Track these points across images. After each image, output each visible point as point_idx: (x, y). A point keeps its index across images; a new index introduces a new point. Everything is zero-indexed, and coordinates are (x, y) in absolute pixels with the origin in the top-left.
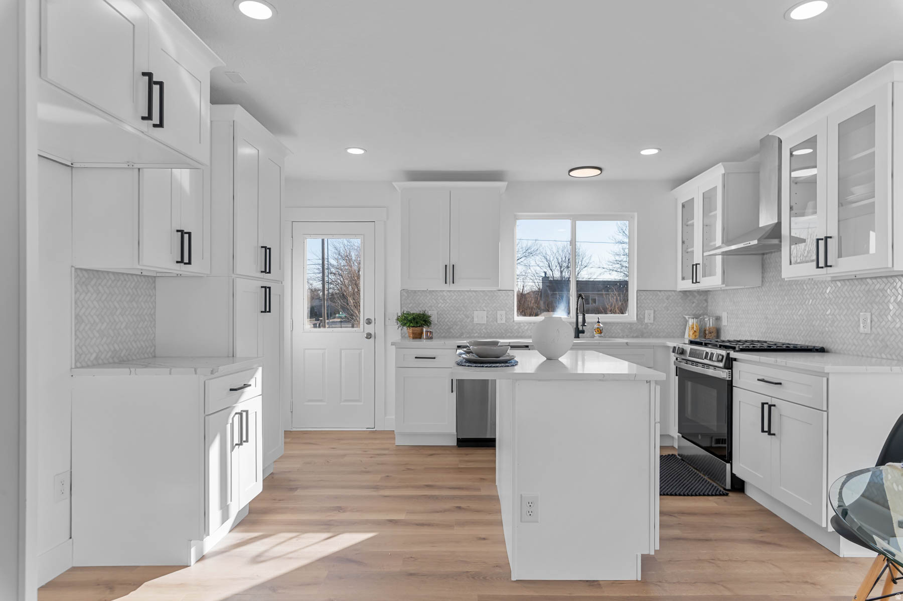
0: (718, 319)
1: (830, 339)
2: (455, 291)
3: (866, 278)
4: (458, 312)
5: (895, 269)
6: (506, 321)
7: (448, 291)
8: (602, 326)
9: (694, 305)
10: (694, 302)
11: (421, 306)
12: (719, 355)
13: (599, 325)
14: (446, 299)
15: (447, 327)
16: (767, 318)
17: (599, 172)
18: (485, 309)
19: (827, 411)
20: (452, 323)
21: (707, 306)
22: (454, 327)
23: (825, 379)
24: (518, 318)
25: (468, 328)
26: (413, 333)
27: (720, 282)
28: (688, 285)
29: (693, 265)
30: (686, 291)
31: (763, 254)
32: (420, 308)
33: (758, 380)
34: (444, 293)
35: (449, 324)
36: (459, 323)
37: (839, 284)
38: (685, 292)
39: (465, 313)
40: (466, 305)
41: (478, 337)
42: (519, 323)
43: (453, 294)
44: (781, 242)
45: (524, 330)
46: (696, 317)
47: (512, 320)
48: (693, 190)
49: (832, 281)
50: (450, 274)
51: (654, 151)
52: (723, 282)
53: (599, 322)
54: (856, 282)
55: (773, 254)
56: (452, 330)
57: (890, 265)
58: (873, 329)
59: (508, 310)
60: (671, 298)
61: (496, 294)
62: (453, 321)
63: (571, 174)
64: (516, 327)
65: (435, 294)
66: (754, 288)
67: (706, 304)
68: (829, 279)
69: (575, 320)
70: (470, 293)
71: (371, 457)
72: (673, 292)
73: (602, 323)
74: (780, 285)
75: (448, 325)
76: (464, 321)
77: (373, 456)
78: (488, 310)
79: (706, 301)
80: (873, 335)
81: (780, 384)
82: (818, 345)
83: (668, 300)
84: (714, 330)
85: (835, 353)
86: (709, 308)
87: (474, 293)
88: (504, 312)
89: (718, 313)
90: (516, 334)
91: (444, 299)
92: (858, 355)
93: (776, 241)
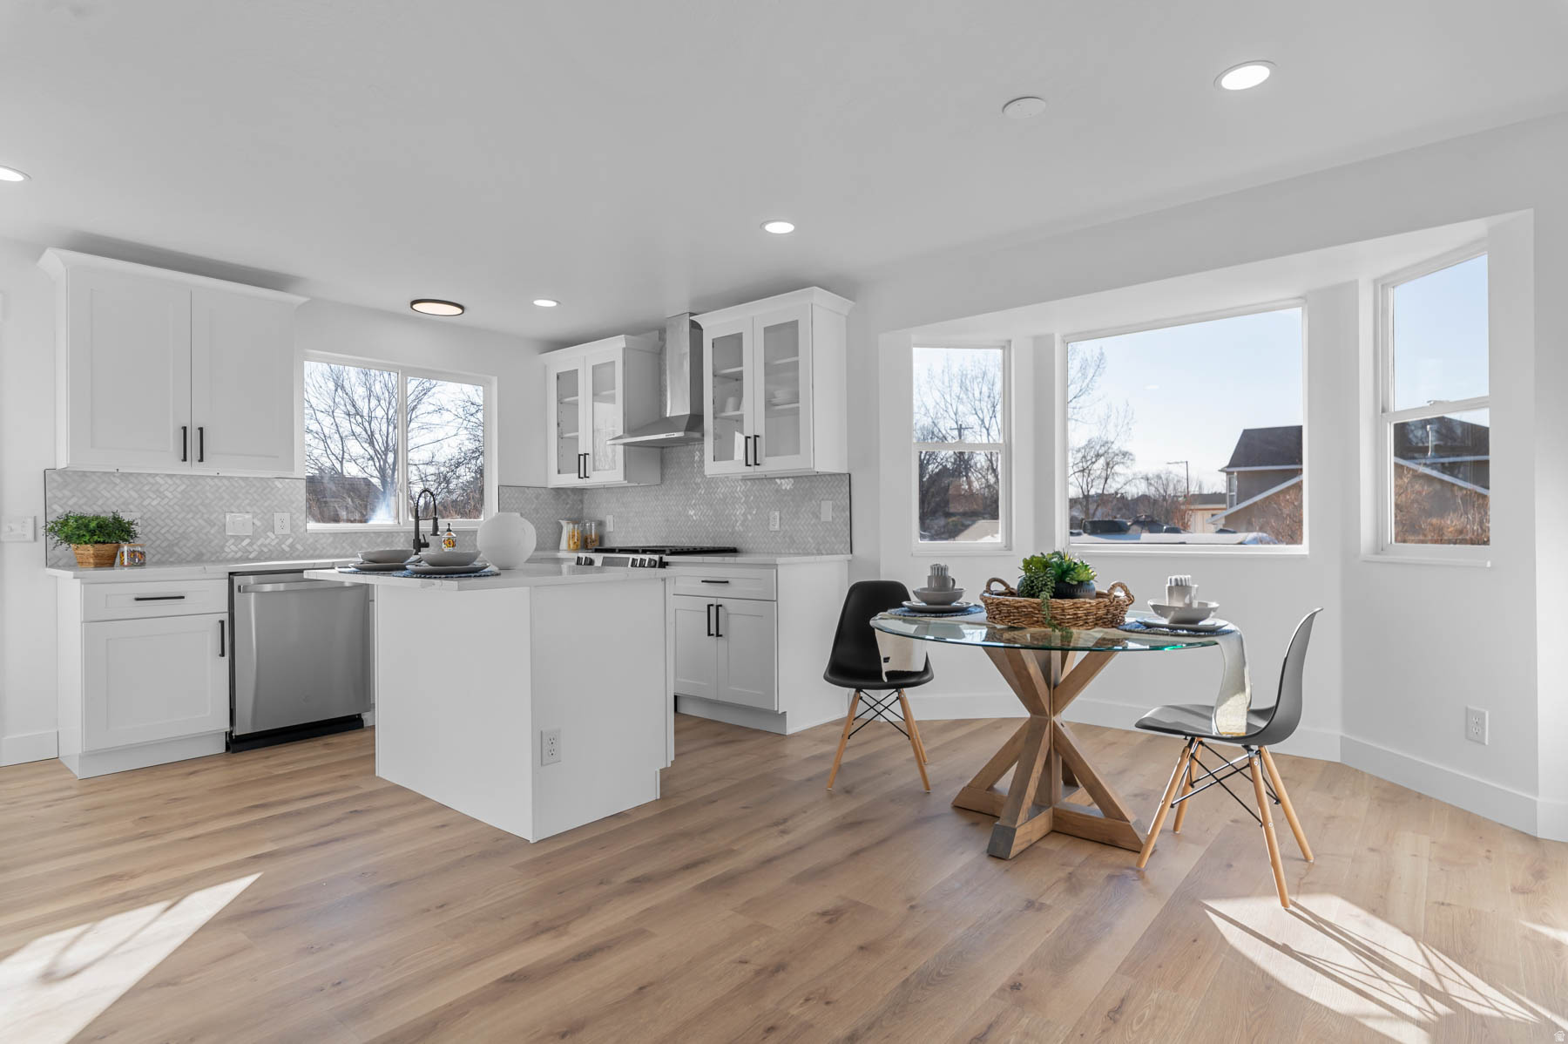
0: (601, 524)
1: (740, 539)
2: (184, 476)
3: (775, 478)
4: (190, 516)
5: (816, 470)
6: (291, 530)
7: (168, 475)
8: (454, 535)
9: (568, 506)
10: (567, 504)
11: (100, 502)
12: (650, 560)
13: (450, 534)
14: (162, 490)
15: (164, 545)
16: (668, 520)
17: (460, 311)
18: (248, 509)
19: (777, 601)
20: (178, 536)
21: (582, 508)
22: (181, 544)
23: (775, 571)
24: (313, 526)
25: (213, 544)
26: (96, 556)
27: (622, 479)
28: (570, 480)
29: (580, 455)
30: (558, 488)
31: (663, 448)
32: (100, 506)
33: (703, 581)
34: (157, 478)
35: (171, 538)
36: (193, 535)
37: (749, 483)
38: (559, 492)
39: (206, 516)
40: (207, 501)
41: (237, 560)
42: (316, 534)
43: (178, 482)
44: (703, 435)
45: (325, 545)
46: (575, 521)
47: (302, 530)
48: (580, 359)
49: (742, 480)
50: (193, 443)
51: (552, 304)
52: (625, 478)
53: (449, 530)
54: (765, 481)
55: (674, 449)
56: (176, 549)
57: (812, 466)
58: (782, 527)
59: (294, 511)
60: (541, 497)
61: (270, 483)
62: (180, 531)
63: (414, 306)
64: (311, 540)
65: (136, 481)
66: (650, 486)
67: (581, 506)
68: (740, 478)
69: (413, 528)
70: (216, 480)
71: (50, 806)
72: (543, 490)
73: (455, 532)
74: (684, 484)
75: (167, 539)
76: (205, 531)
77: (50, 804)
78: (254, 512)
79: (582, 501)
80: (782, 533)
81: (727, 582)
82: (731, 546)
83: (537, 499)
84: (597, 538)
85: (747, 552)
86: (585, 511)
87: (226, 482)
88: (287, 516)
89: (600, 517)
90: (311, 552)
91: (157, 490)
92: (768, 553)
93: (697, 435)
